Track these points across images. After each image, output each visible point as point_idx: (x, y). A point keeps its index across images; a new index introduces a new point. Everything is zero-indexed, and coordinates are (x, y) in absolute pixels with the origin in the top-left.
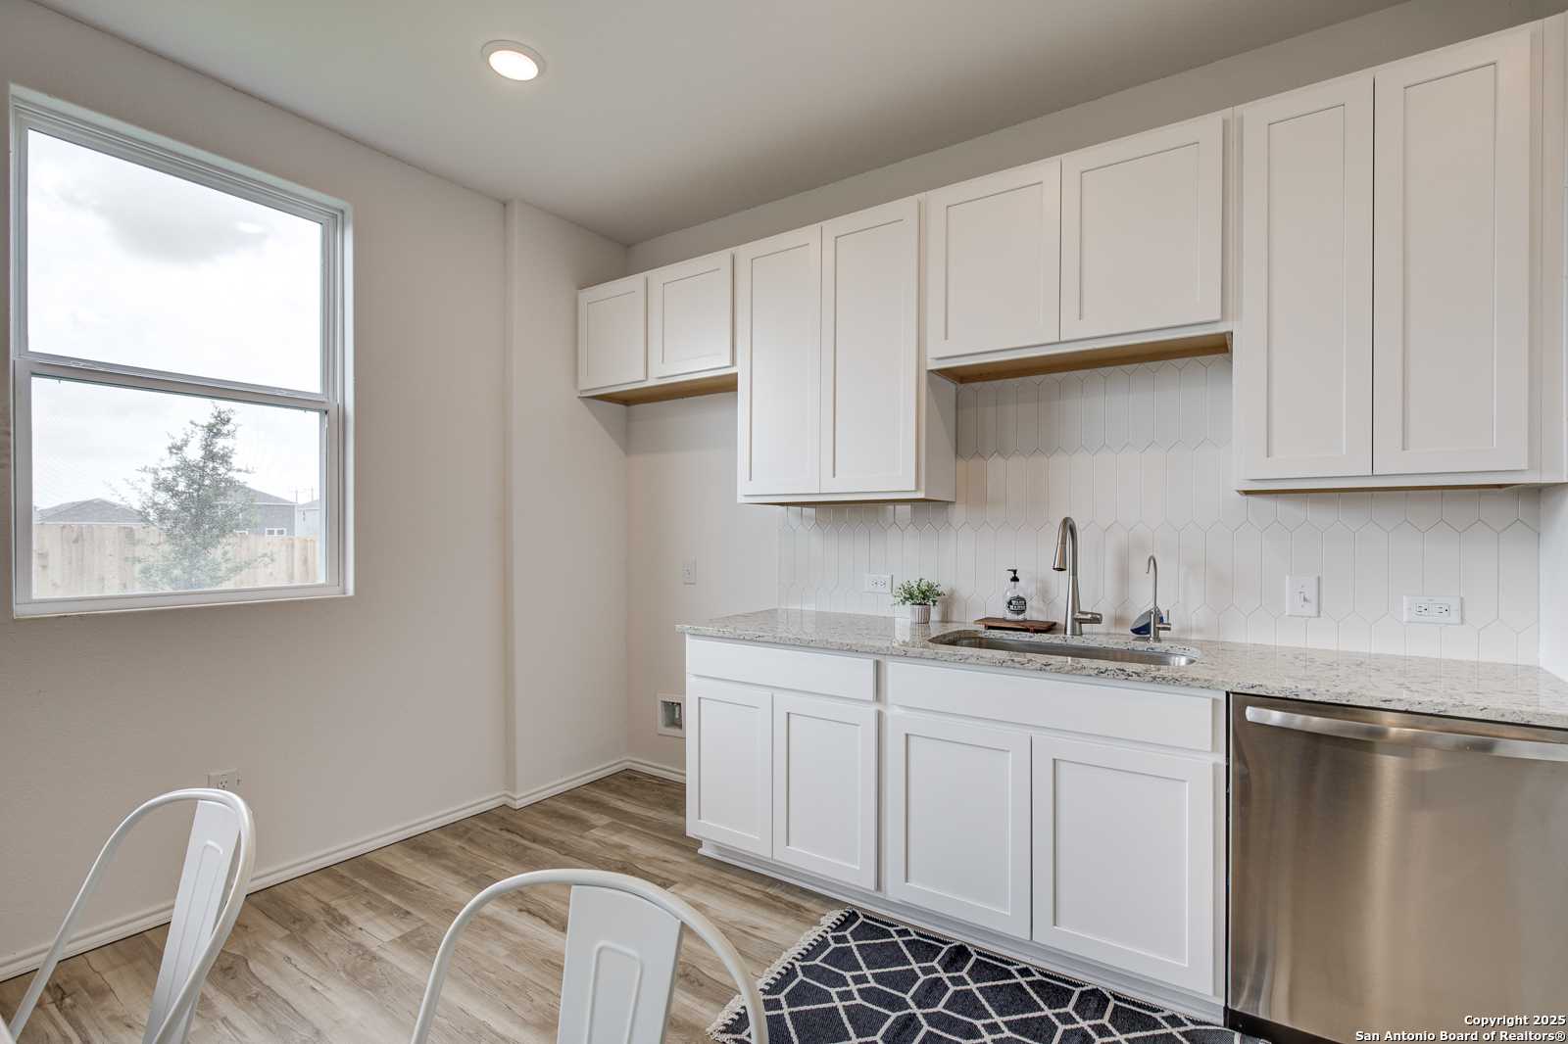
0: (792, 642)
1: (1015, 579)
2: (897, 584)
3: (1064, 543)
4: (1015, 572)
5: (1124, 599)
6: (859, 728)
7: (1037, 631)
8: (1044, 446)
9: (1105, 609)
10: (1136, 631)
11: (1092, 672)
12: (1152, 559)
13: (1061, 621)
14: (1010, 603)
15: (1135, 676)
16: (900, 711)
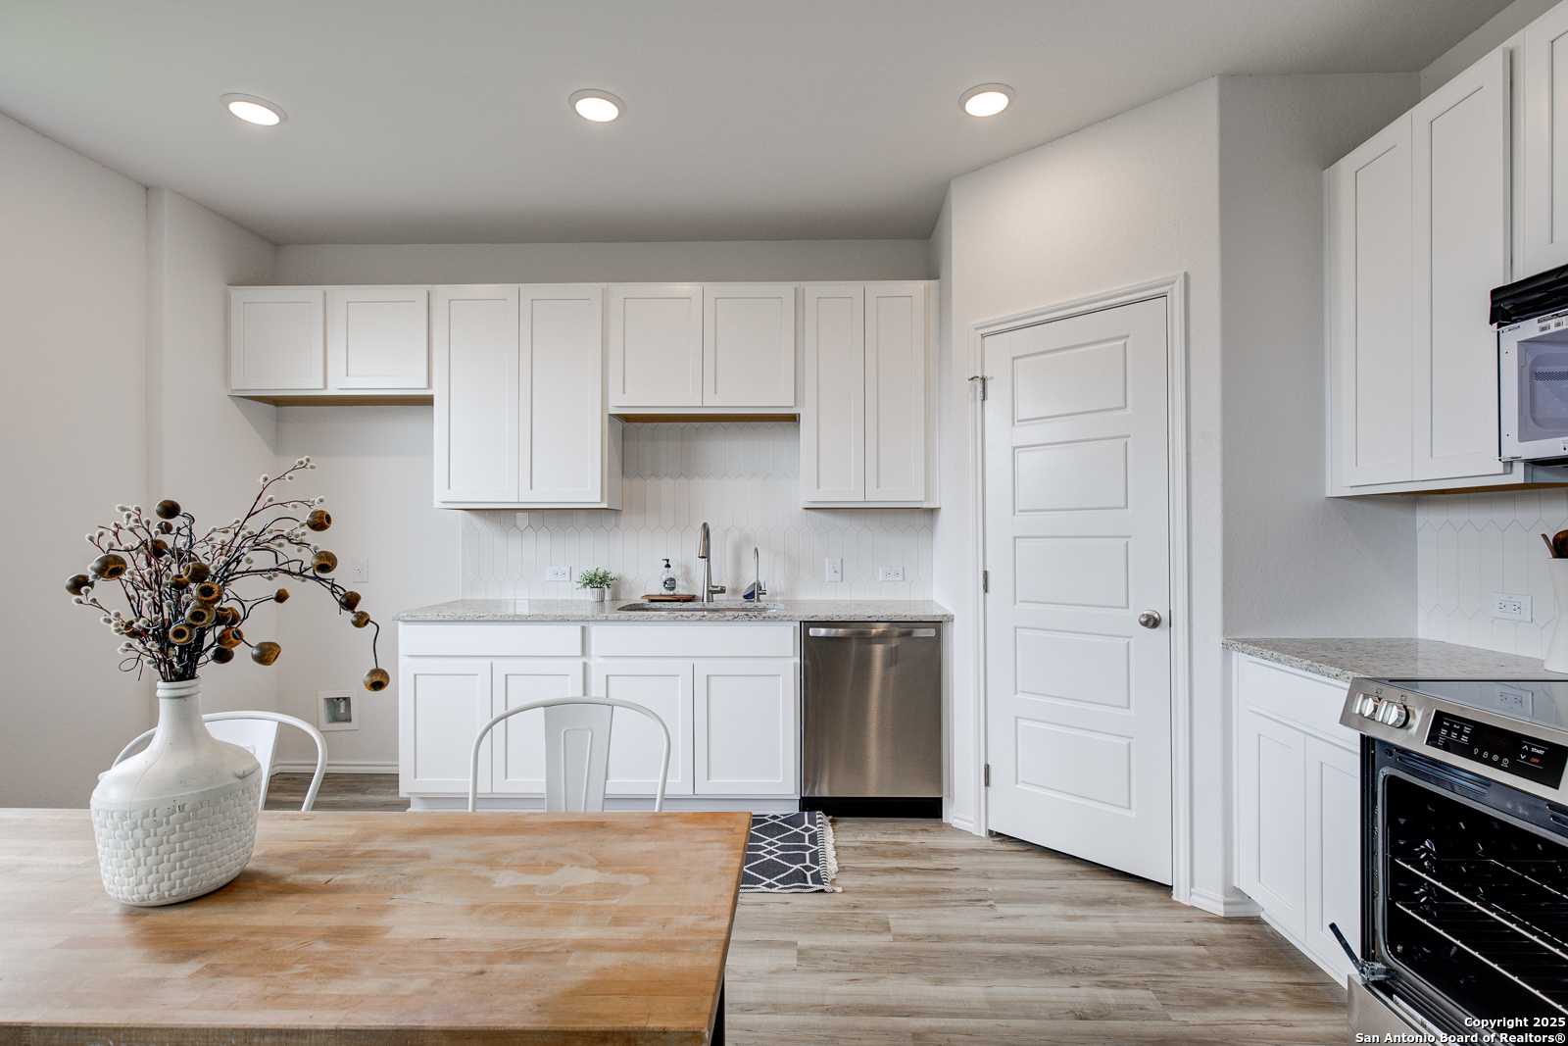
0: (511, 619)
1: (668, 566)
2: (575, 572)
3: (704, 539)
4: (668, 561)
5: (738, 577)
6: (569, 678)
7: (685, 601)
8: (687, 470)
9: (728, 585)
10: (745, 597)
11: (730, 618)
12: (756, 550)
13: (699, 594)
14: (665, 583)
15: (754, 618)
16: (601, 660)
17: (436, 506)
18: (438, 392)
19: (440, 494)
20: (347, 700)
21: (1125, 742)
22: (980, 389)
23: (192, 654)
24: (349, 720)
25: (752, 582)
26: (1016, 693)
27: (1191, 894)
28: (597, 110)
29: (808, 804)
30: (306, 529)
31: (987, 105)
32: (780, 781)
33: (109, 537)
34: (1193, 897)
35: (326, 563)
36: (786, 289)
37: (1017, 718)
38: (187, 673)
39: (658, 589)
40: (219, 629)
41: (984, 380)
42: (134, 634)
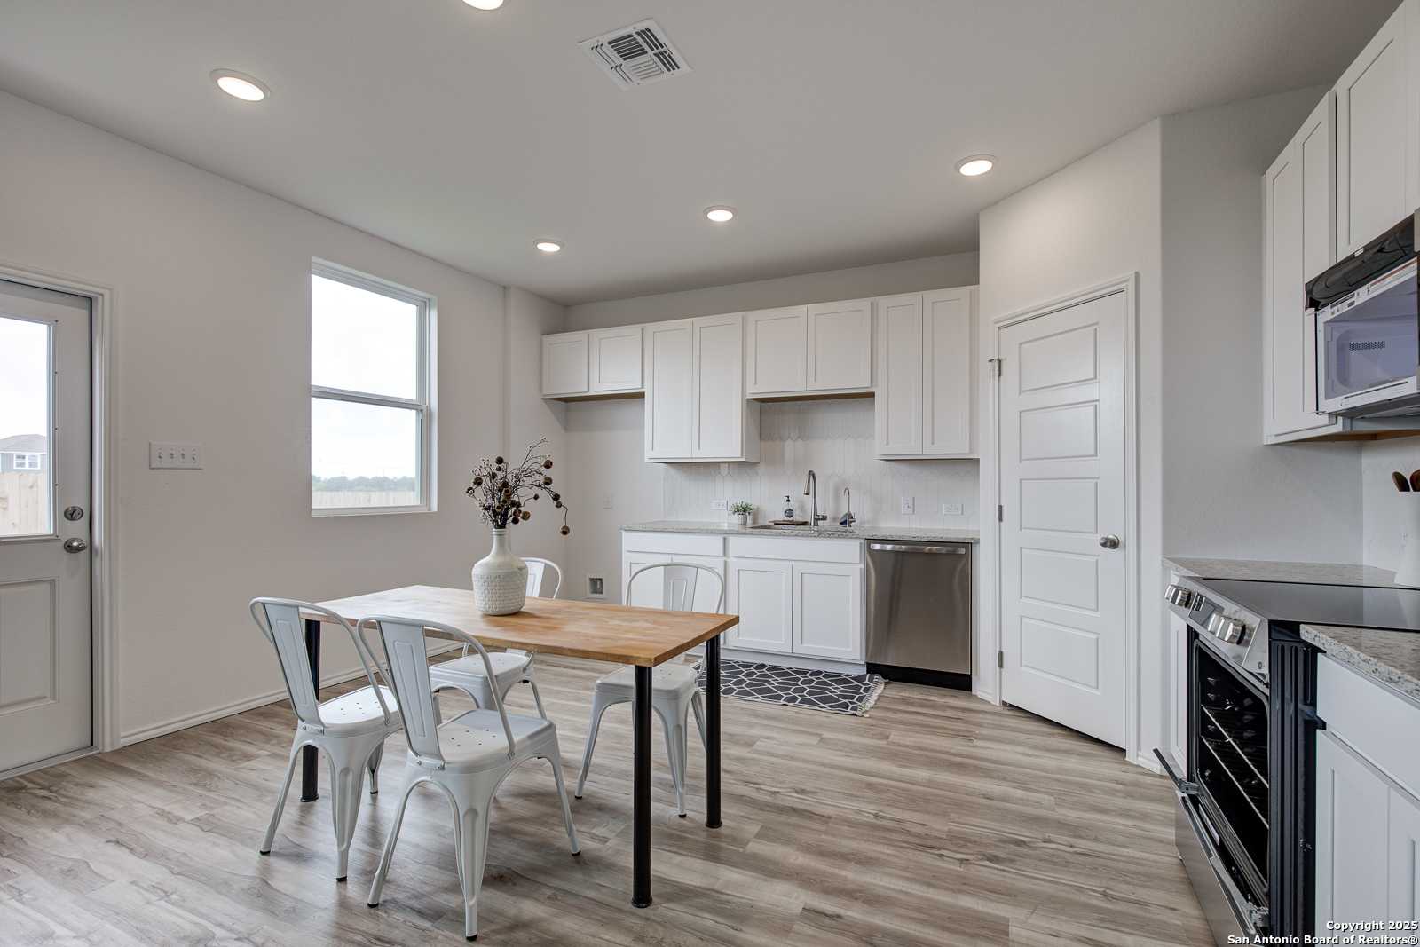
1: (788, 501)
2: (730, 504)
3: (809, 482)
4: (787, 497)
5: (836, 509)
7: (799, 525)
9: (829, 514)
10: (842, 523)
12: (848, 489)
13: (808, 520)
14: (786, 512)
16: (735, 560)
17: (646, 460)
18: (647, 390)
19: (649, 454)
20: (601, 580)
21: (1094, 637)
22: (997, 368)
23: (505, 517)
24: (601, 593)
25: (844, 513)
26: (1021, 598)
27: (1138, 756)
28: (720, 216)
29: (872, 668)
30: (544, 468)
31: (976, 168)
32: (849, 649)
33: (478, 471)
34: (1139, 758)
35: (548, 482)
36: (864, 304)
37: (1021, 617)
38: (502, 526)
39: (781, 517)
40: (514, 509)
41: (1000, 361)
42: (486, 509)
